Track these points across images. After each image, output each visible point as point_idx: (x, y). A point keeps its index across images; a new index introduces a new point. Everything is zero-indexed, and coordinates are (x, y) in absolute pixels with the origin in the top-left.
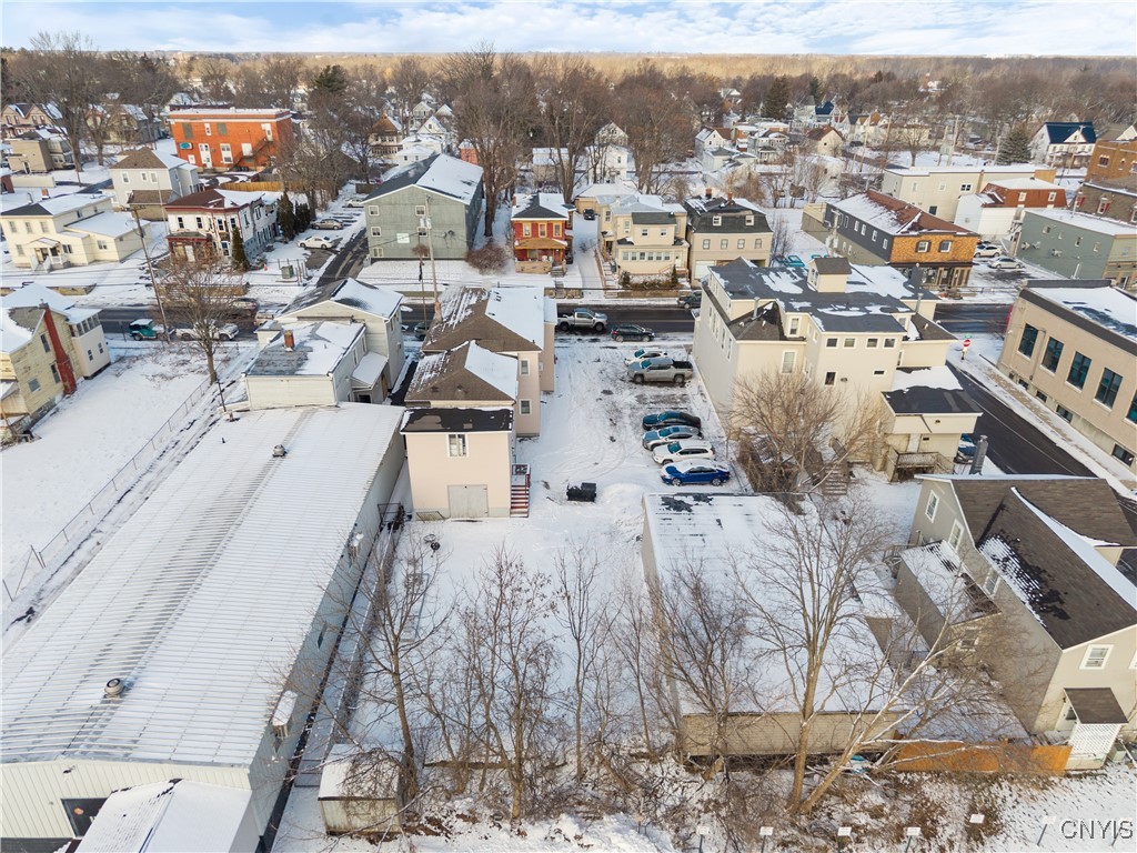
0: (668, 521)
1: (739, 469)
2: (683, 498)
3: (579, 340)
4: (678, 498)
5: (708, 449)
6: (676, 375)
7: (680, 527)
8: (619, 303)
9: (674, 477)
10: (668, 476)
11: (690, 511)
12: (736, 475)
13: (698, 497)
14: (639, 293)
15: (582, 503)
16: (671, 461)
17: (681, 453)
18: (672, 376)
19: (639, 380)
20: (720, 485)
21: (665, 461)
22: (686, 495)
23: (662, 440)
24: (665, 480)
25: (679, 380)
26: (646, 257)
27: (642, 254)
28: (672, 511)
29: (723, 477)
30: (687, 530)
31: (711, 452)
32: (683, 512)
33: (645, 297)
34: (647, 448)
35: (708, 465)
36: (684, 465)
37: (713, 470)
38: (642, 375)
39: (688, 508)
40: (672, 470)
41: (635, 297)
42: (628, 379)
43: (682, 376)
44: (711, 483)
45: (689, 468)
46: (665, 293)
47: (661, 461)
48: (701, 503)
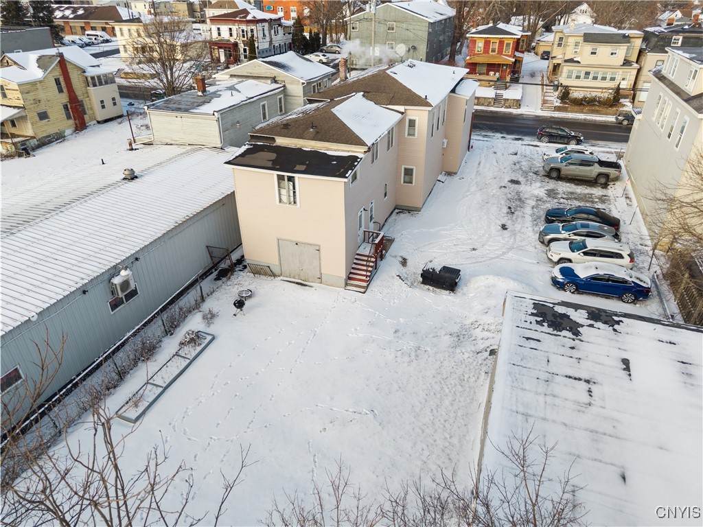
0: (533, 344)
1: (665, 287)
2: (570, 312)
3: (502, 137)
4: (561, 310)
5: (625, 254)
6: (600, 175)
7: (553, 358)
8: (553, 115)
9: (569, 280)
10: (560, 278)
11: (577, 334)
12: (659, 294)
13: (596, 315)
14: (576, 108)
15: (438, 290)
16: (570, 261)
17: (586, 254)
18: (594, 174)
19: (554, 174)
20: (634, 302)
21: (562, 260)
22: (577, 307)
23: (564, 235)
24: (555, 282)
25: (602, 180)
26: (591, 76)
27: (587, 74)
28: (546, 328)
29: (640, 293)
30: (563, 365)
31: (627, 259)
32: (565, 333)
33: (582, 112)
34: (543, 242)
35: (621, 274)
36: (585, 268)
37: (626, 282)
38: (558, 170)
39: (574, 329)
40: (567, 272)
41: (572, 112)
42: (543, 173)
43: (607, 176)
44: (620, 298)
45: (592, 272)
46: (604, 110)
47: (555, 259)
48: (599, 324)
